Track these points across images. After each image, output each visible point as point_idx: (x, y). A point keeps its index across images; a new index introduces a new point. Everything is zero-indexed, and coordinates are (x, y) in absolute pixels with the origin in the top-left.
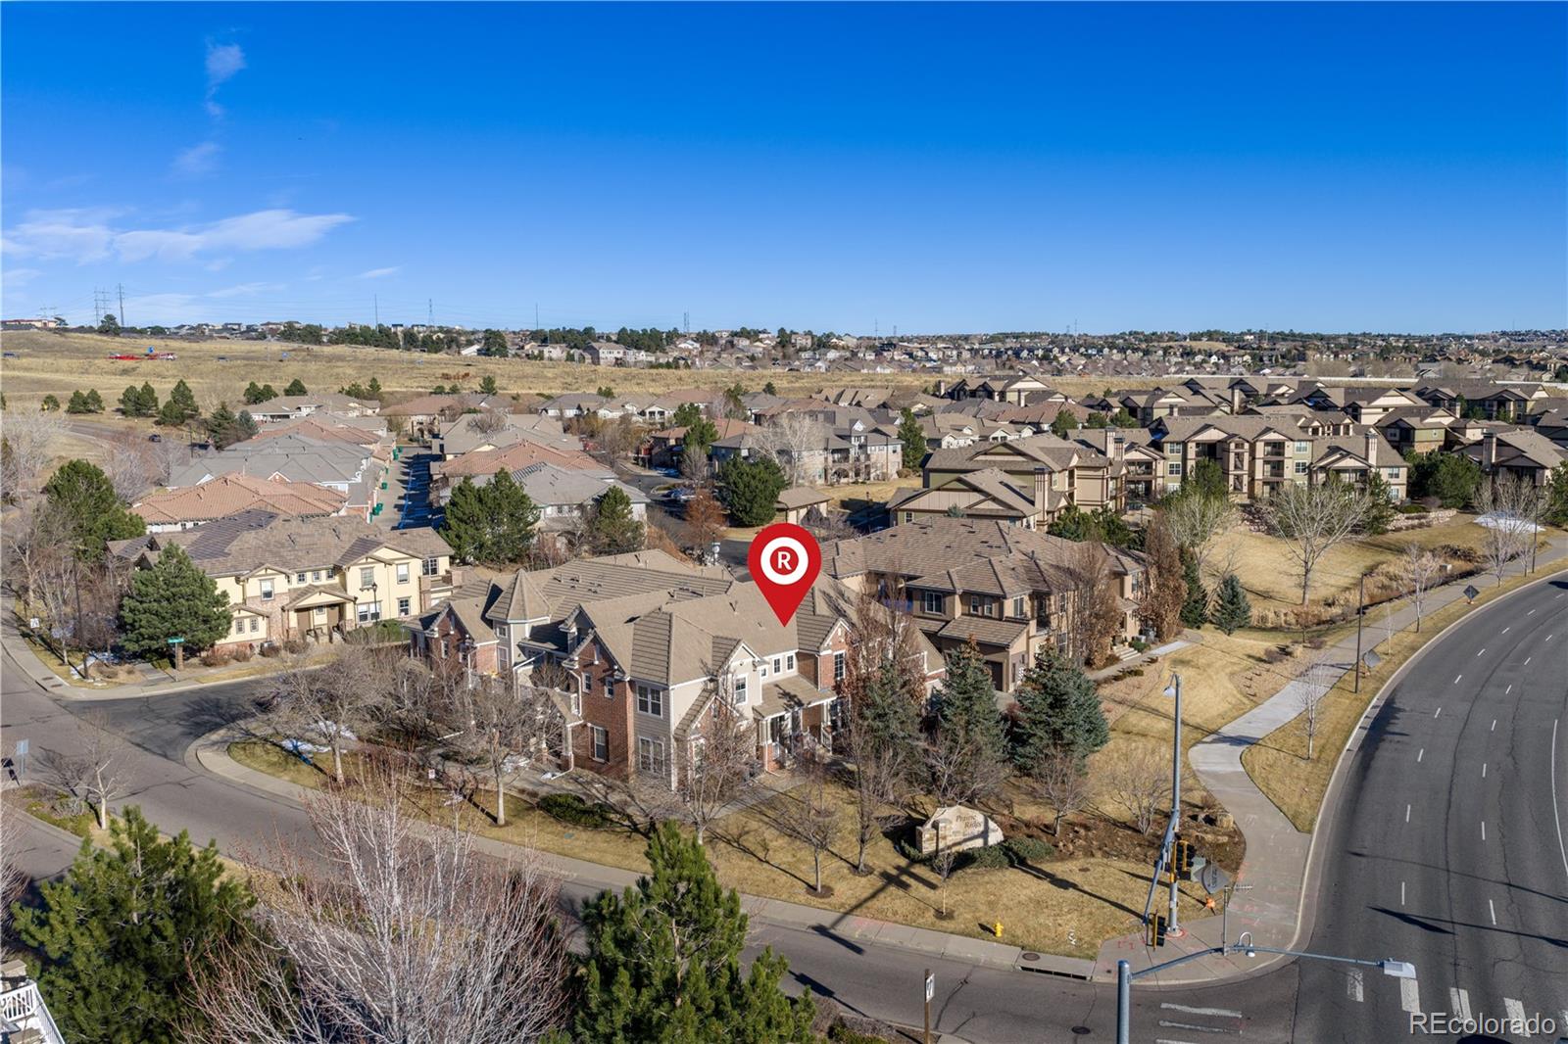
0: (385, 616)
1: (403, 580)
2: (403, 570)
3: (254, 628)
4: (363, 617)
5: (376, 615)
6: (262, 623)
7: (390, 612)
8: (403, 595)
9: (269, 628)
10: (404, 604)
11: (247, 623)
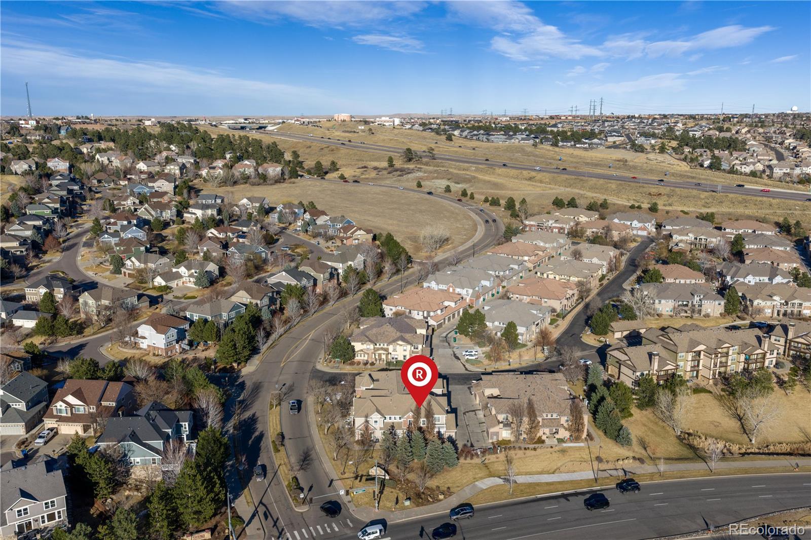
0: (399, 359)
1: (405, 350)
2: (405, 348)
3: (364, 356)
4: (393, 358)
5: (396, 358)
6: (366, 356)
7: (401, 358)
8: (405, 354)
9: (368, 357)
10: (405, 356)
11: (363, 355)
